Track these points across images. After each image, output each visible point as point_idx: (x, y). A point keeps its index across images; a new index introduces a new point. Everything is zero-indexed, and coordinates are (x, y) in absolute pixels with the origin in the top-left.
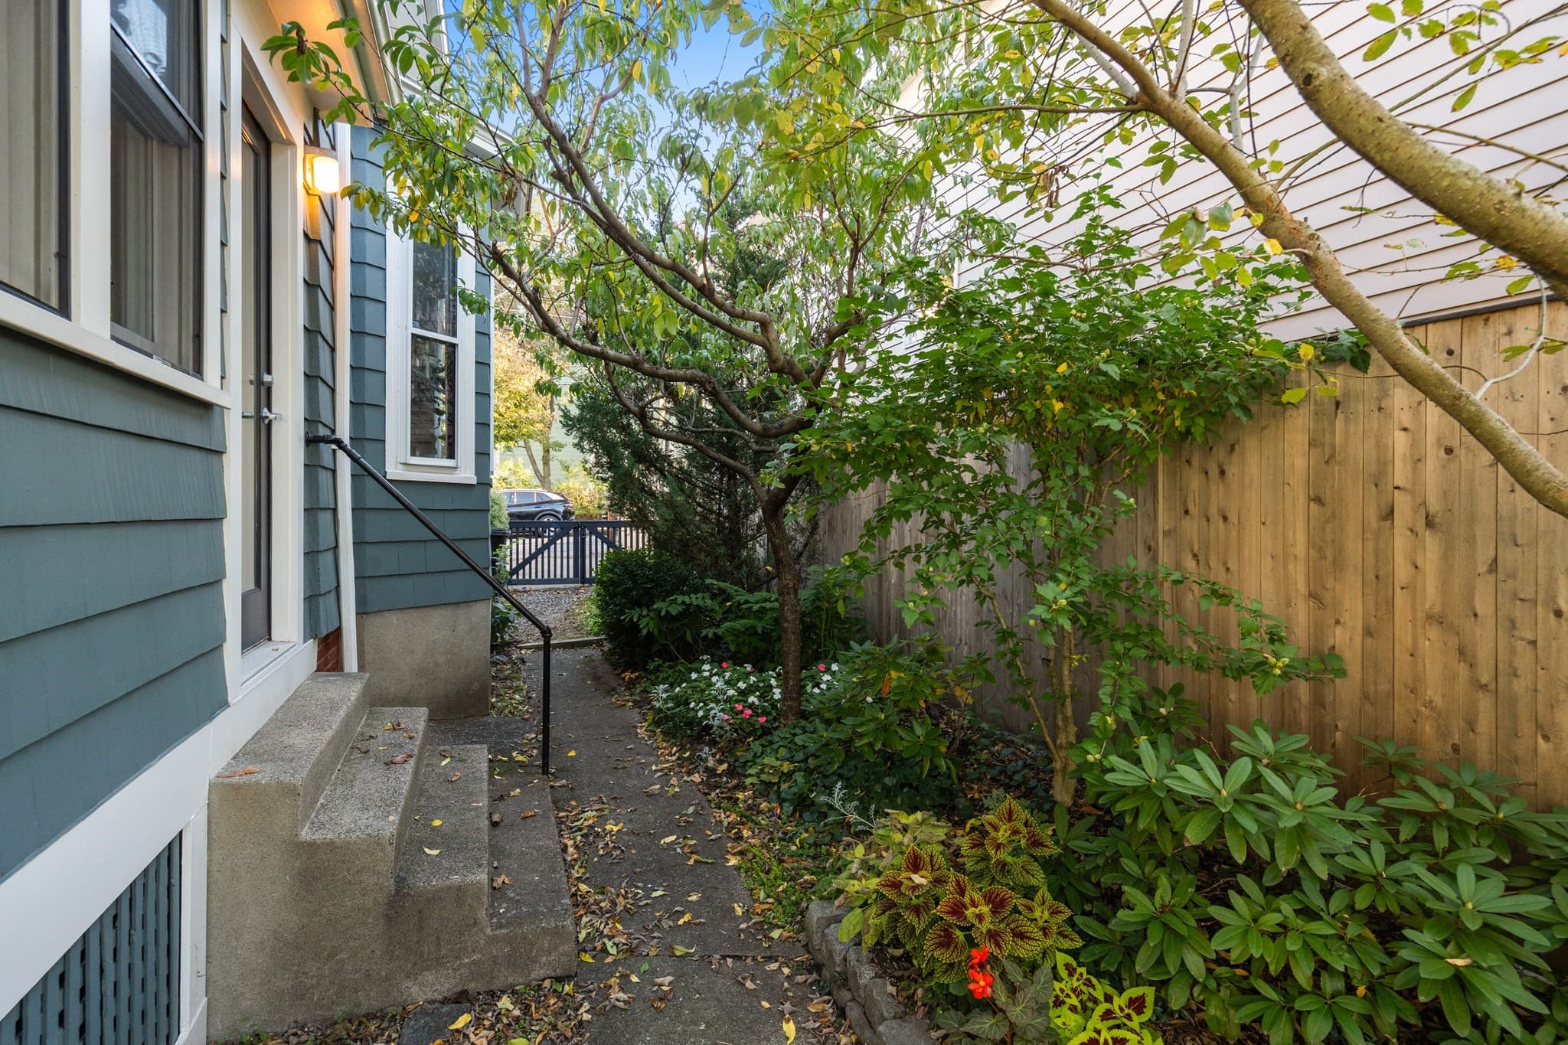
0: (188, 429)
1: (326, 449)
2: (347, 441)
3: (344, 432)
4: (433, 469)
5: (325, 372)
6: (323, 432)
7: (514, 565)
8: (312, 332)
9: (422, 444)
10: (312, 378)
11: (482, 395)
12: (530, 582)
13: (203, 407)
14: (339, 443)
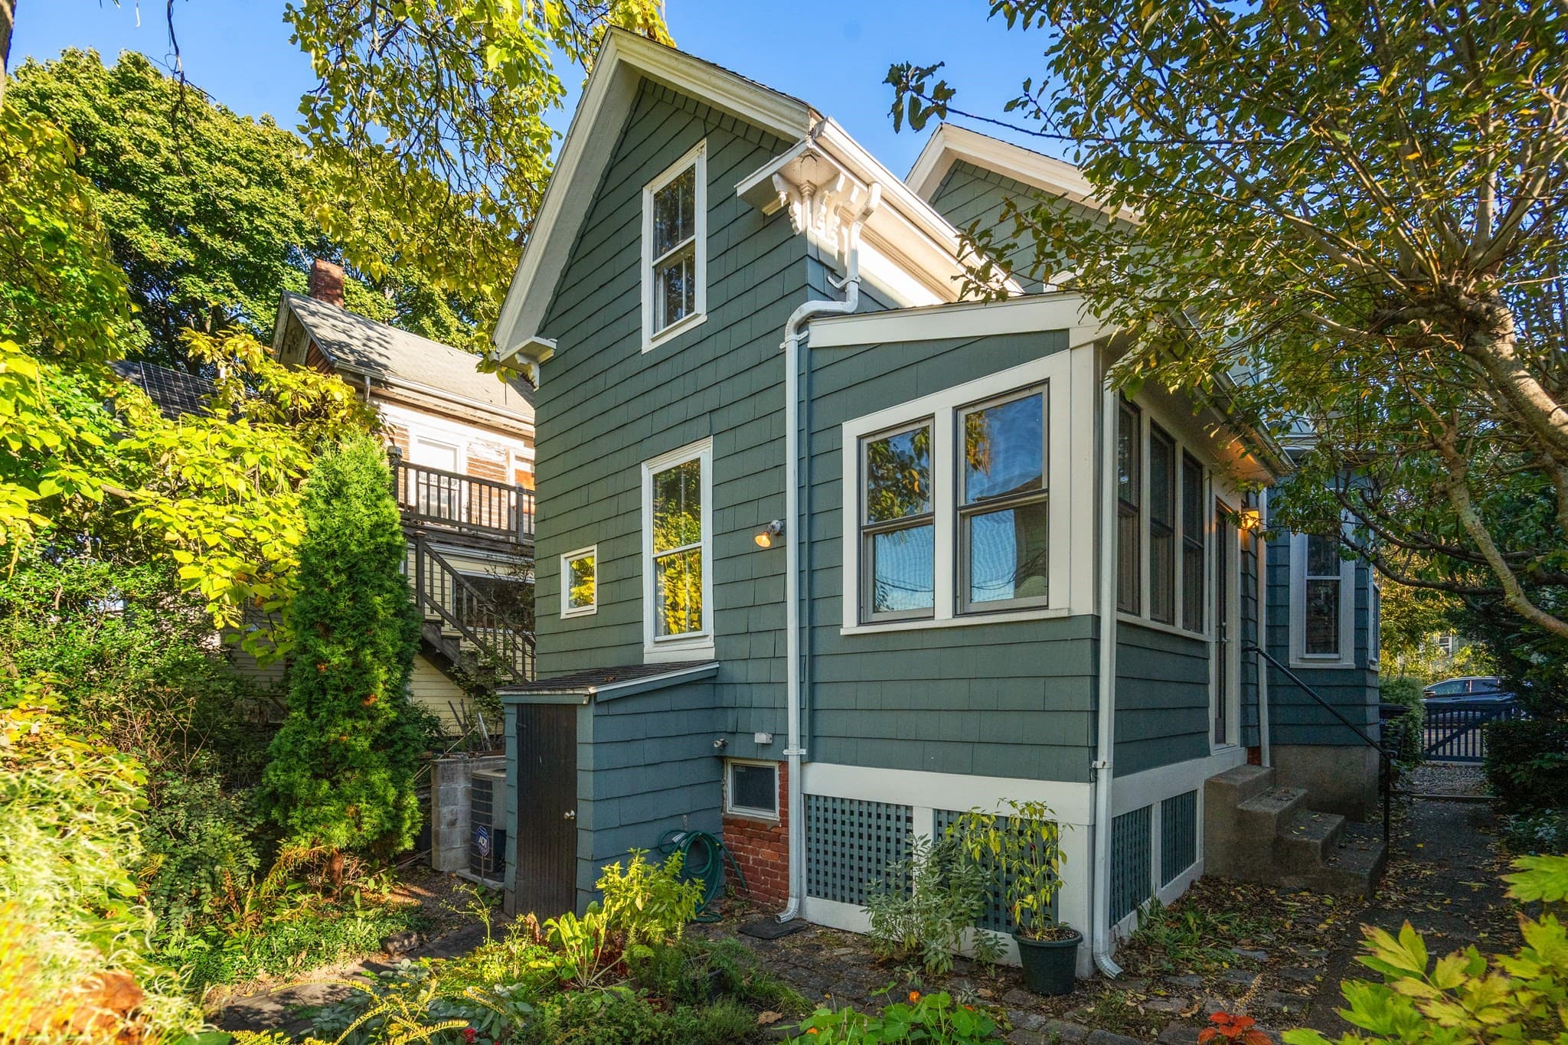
0: (1194, 651)
1: (1252, 654)
2: (1264, 649)
3: (1263, 644)
4: (1321, 661)
5: (1252, 615)
6: (1250, 645)
7: (1433, 743)
8: (1245, 597)
9: (1312, 646)
10: (1245, 620)
11: (1361, 610)
12: (1451, 758)
13: (1203, 644)
14: (1259, 650)
